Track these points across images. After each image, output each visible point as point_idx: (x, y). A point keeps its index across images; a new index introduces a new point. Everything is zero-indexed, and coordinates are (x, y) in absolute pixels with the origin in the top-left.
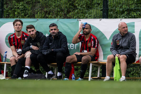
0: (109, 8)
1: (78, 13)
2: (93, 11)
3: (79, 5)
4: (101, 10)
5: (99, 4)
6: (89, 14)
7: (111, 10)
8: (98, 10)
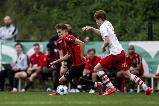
0: (154, 32)
1: (128, 36)
2: (141, 35)
3: (129, 30)
4: (147, 34)
5: (145, 29)
6: (137, 37)
7: (155, 34)
8: (145, 34)
